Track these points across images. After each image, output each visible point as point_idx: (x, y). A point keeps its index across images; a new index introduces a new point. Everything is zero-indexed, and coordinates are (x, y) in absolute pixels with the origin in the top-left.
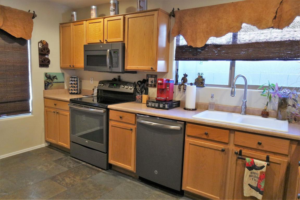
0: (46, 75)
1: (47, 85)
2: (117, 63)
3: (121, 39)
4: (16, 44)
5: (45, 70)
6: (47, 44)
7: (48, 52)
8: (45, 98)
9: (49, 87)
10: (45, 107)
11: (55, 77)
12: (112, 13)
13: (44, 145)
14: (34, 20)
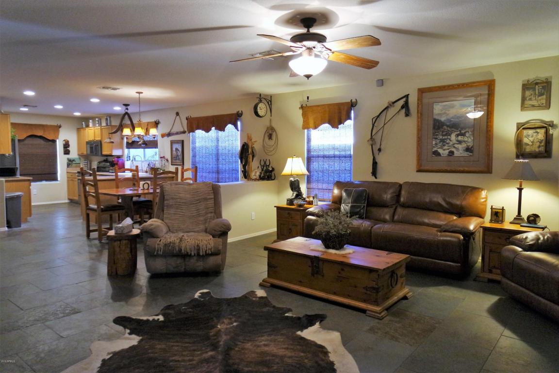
0: (68, 159)
1: (68, 165)
2: (98, 150)
3: (100, 139)
4: (51, 143)
5: (67, 156)
6: (68, 141)
7: (69, 145)
8: (67, 172)
9: (70, 166)
10: (68, 178)
11: (74, 160)
12: (97, 125)
13: (67, 201)
14: (60, 129)
